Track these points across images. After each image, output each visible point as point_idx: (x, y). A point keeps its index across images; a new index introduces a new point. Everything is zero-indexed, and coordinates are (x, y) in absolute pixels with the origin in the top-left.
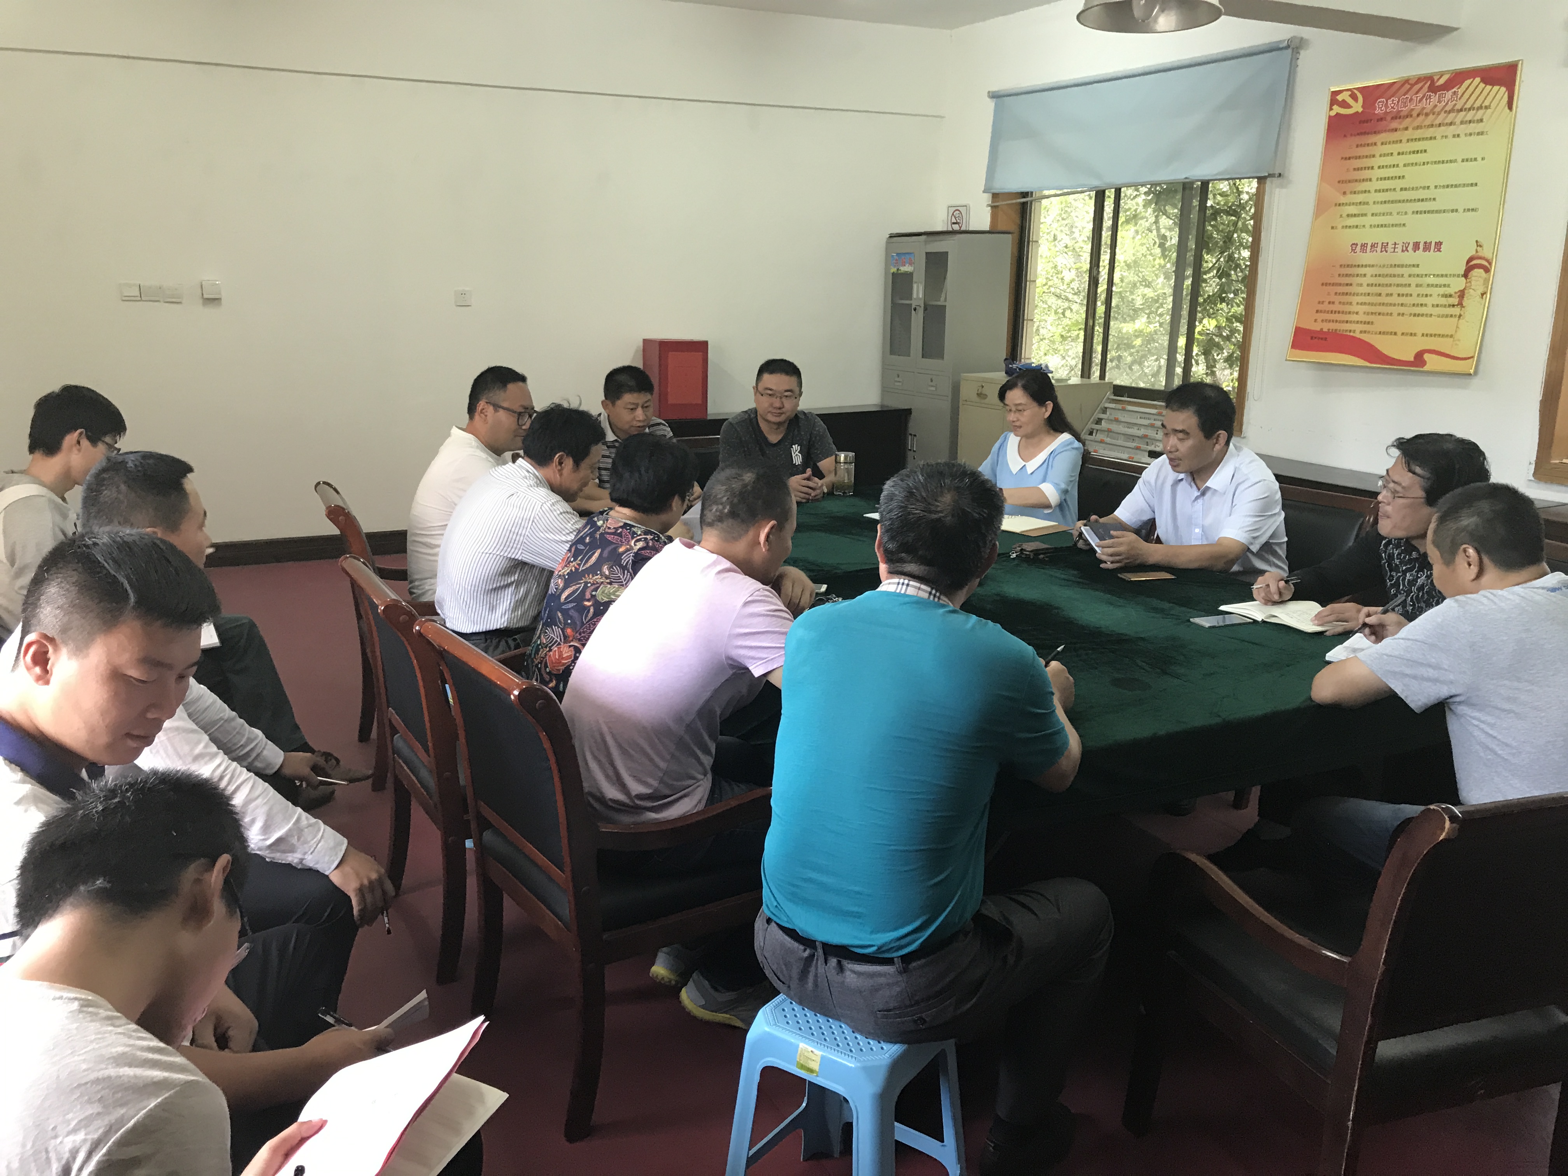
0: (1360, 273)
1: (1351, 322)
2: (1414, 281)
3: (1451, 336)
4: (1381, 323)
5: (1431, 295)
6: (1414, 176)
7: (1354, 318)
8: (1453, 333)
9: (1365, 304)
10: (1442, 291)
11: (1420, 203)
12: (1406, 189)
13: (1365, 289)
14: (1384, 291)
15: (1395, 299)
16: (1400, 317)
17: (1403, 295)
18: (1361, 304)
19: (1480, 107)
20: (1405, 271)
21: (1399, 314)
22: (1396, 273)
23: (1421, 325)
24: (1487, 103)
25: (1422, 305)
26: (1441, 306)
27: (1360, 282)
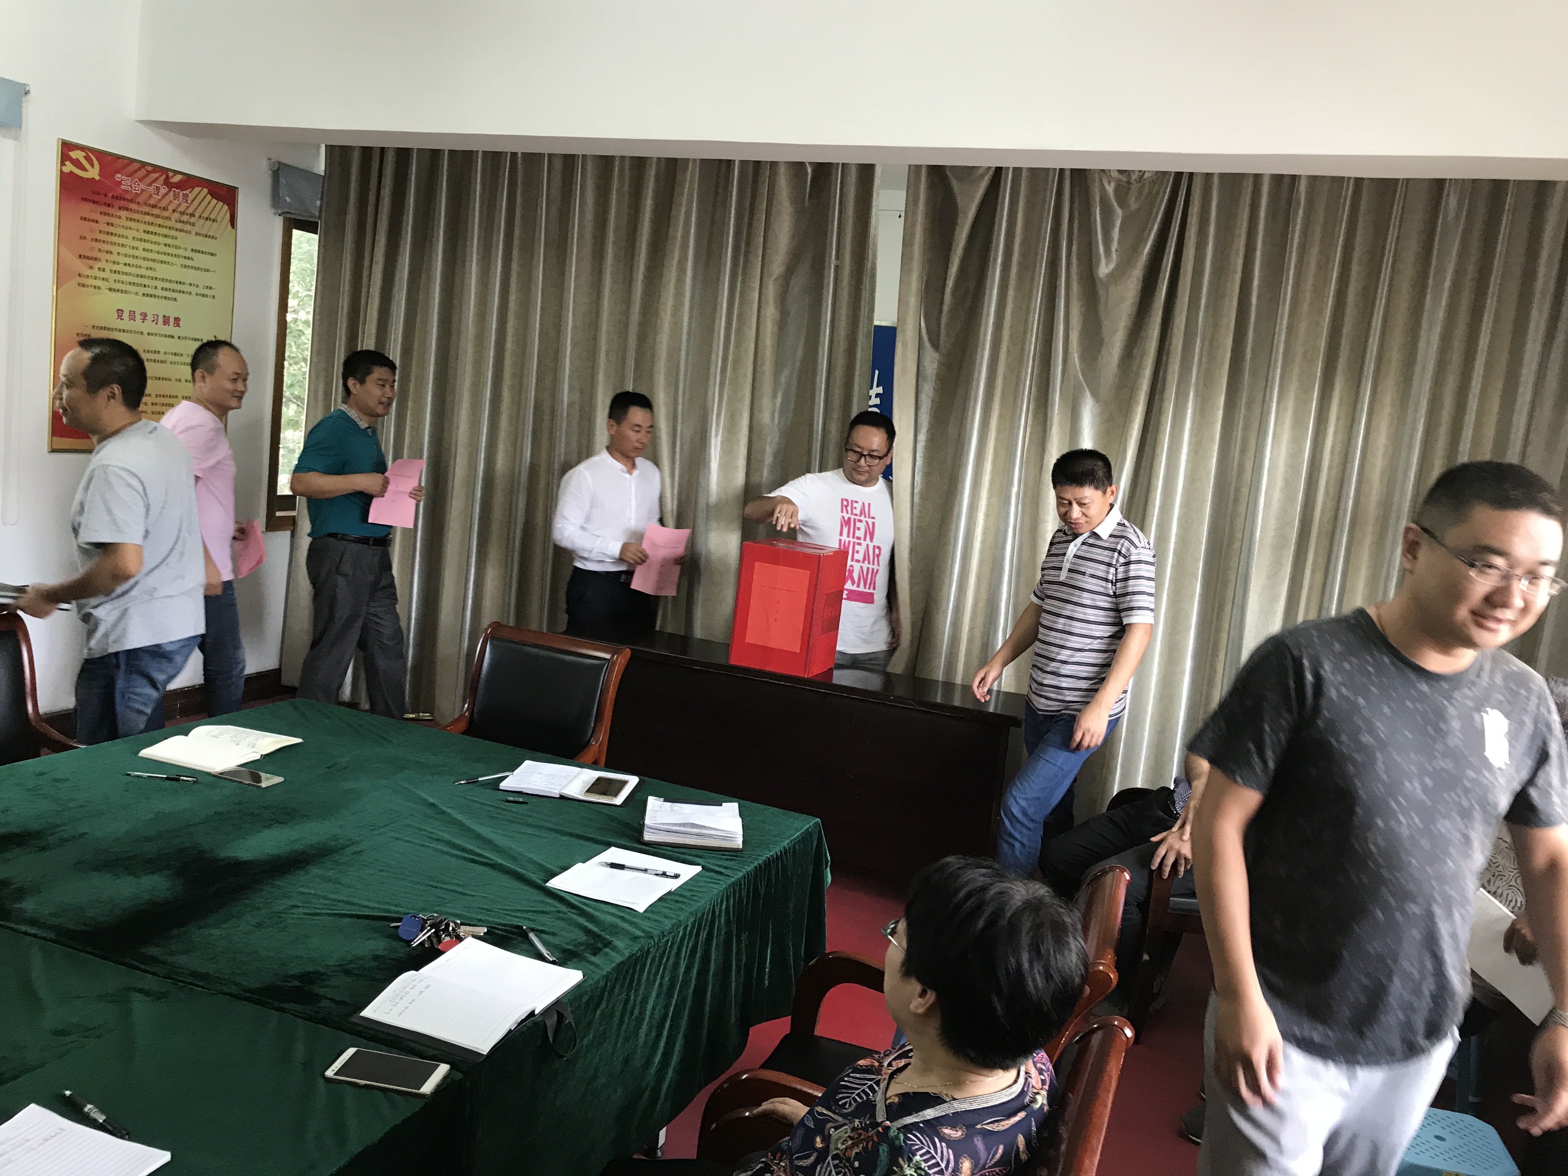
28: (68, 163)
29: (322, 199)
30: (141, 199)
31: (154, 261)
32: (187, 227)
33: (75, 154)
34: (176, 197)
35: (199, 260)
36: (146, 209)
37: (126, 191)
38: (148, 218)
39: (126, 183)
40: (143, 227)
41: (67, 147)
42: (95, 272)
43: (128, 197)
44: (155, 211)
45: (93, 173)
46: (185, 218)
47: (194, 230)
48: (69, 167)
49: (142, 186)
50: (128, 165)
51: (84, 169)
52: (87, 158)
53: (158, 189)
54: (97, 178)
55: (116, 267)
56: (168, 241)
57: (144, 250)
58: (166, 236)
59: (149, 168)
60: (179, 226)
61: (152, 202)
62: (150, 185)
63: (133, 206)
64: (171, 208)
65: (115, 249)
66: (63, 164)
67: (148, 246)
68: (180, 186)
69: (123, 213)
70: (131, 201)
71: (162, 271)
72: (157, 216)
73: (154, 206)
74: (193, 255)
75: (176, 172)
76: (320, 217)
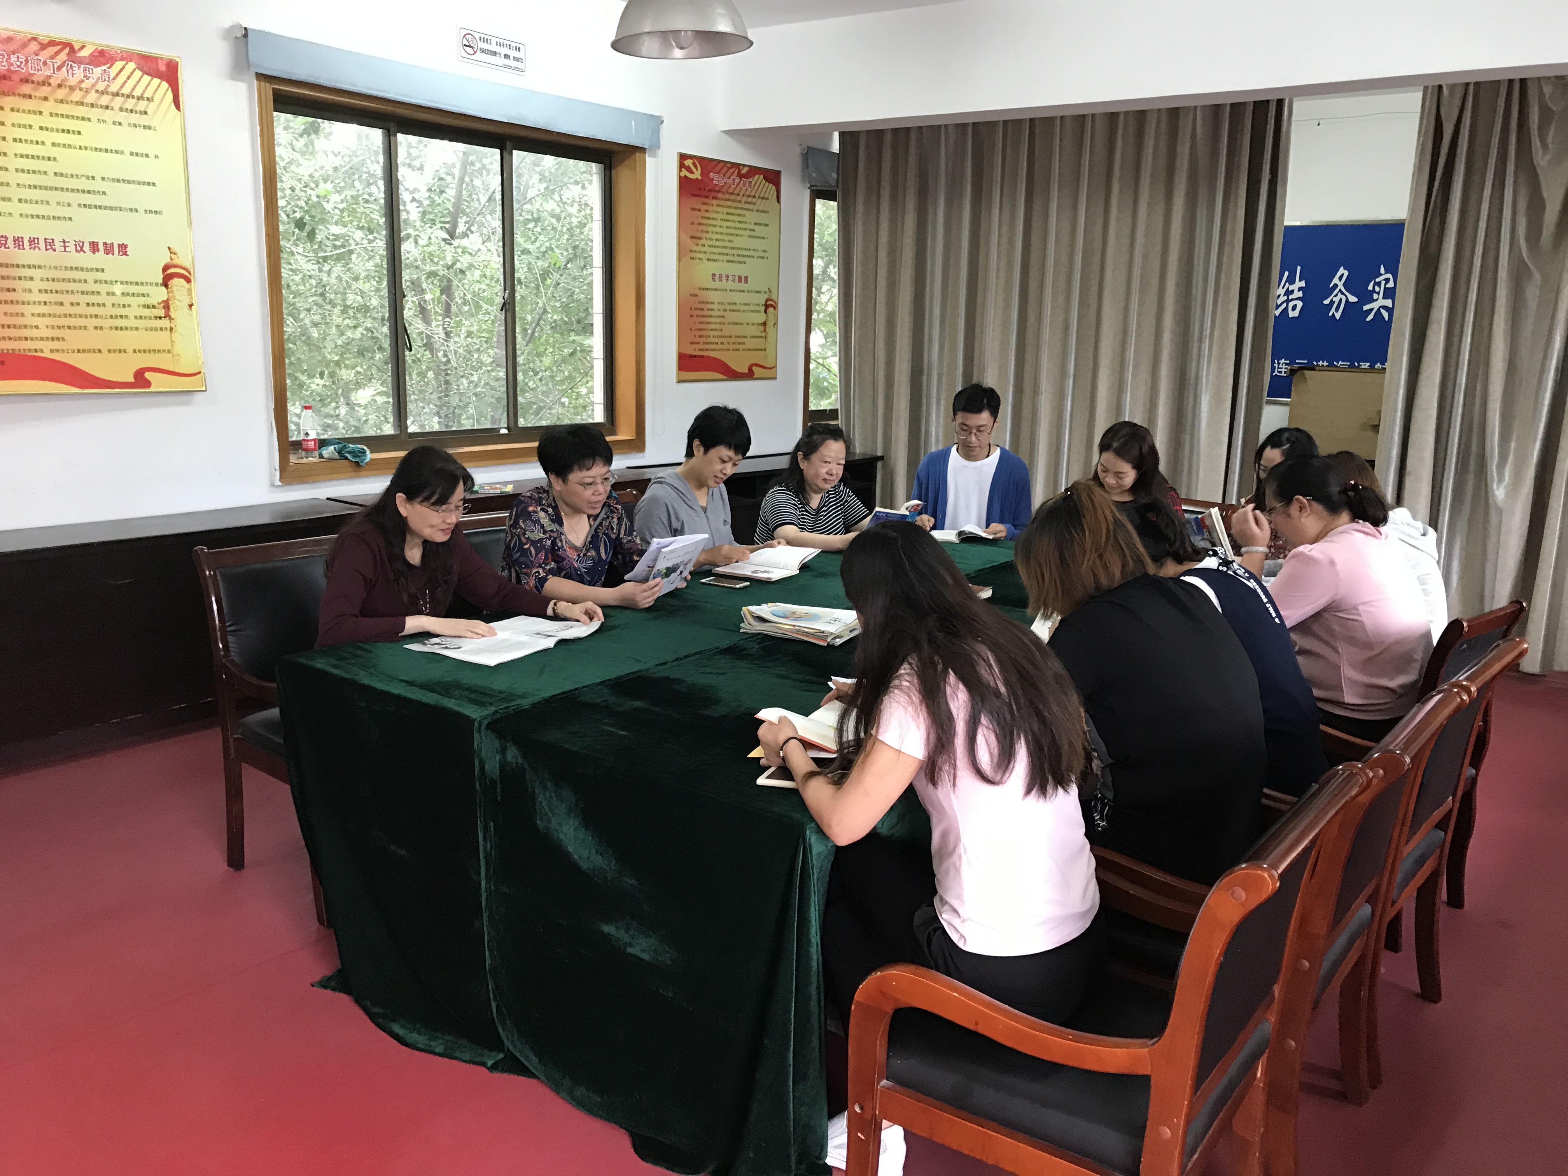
0: (22, 275)
1: (32, 339)
2: (103, 288)
3: (169, 351)
4: (75, 339)
5: (129, 306)
6: (68, 160)
7: (34, 333)
8: (169, 347)
9: (44, 315)
10: (142, 300)
11: (86, 195)
12: (62, 175)
13: (36, 297)
14: (67, 299)
15: (82, 310)
16: (99, 331)
17: (93, 305)
18: (39, 315)
19: (140, 98)
20: (90, 276)
21: (96, 328)
22: (77, 278)
23: (128, 340)
24: (148, 94)
25: (121, 317)
26: (146, 317)
27: (28, 287)
28: (683, 169)
29: (838, 174)
30: (724, 190)
31: (732, 235)
32: (751, 207)
33: (688, 162)
34: (744, 185)
35: (760, 231)
36: (727, 196)
37: (716, 185)
38: (729, 203)
39: (717, 179)
40: (726, 210)
41: (683, 157)
42: (700, 248)
43: (717, 189)
44: (733, 197)
45: (697, 175)
46: (750, 199)
47: (755, 208)
48: (685, 172)
49: (725, 180)
50: (716, 165)
51: (692, 172)
52: (694, 164)
53: (734, 180)
54: (700, 178)
55: (711, 243)
56: (741, 219)
57: (727, 227)
58: (739, 215)
59: (729, 165)
60: (747, 206)
61: (730, 190)
62: (729, 178)
63: (720, 195)
64: (741, 194)
65: (710, 229)
66: (681, 171)
67: (729, 224)
68: (748, 176)
69: (715, 202)
70: (719, 192)
71: (738, 242)
72: (734, 201)
73: (732, 194)
74: (756, 227)
75: (744, 165)
76: (837, 186)
